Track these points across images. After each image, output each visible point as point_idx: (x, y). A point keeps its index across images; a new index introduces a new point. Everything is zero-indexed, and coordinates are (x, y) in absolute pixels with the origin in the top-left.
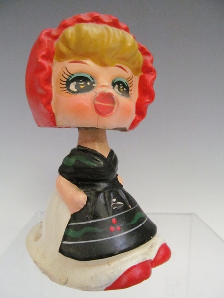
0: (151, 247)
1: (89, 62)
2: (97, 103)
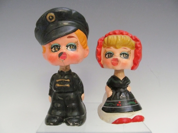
0: (133, 115)
1: (112, 47)
2: (112, 61)
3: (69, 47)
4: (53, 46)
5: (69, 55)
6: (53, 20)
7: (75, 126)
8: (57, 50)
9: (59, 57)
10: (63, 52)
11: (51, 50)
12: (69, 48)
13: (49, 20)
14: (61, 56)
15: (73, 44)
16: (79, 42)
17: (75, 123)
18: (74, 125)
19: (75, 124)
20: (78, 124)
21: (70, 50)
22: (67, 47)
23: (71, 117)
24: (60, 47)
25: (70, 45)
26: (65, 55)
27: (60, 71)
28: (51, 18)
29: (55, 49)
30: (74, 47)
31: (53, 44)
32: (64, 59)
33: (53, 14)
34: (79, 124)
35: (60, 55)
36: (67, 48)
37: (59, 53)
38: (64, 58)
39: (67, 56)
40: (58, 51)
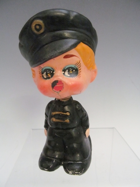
3: (67, 70)
4: (44, 70)
5: (66, 84)
6: (42, 31)
7: (76, 175)
8: (50, 76)
9: (53, 88)
10: (58, 80)
11: (41, 75)
12: (66, 73)
13: (36, 32)
14: (56, 86)
15: (73, 66)
16: (82, 62)
17: (76, 171)
18: (74, 174)
19: (76, 173)
20: (79, 173)
21: (69, 75)
22: (63, 72)
23: (71, 161)
24: (54, 73)
25: (69, 69)
26: (61, 85)
27: (57, 99)
28: (38, 27)
29: (47, 74)
30: (74, 71)
31: (44, 67)
32: (60, 91)
33: (40, 22)
34: (81, 173)
35: (54, 84)
36: (64, 74)
37: (52, 82)
38: (60, 89)
39: (64, 86)
40: (51, 79)
